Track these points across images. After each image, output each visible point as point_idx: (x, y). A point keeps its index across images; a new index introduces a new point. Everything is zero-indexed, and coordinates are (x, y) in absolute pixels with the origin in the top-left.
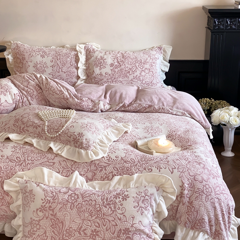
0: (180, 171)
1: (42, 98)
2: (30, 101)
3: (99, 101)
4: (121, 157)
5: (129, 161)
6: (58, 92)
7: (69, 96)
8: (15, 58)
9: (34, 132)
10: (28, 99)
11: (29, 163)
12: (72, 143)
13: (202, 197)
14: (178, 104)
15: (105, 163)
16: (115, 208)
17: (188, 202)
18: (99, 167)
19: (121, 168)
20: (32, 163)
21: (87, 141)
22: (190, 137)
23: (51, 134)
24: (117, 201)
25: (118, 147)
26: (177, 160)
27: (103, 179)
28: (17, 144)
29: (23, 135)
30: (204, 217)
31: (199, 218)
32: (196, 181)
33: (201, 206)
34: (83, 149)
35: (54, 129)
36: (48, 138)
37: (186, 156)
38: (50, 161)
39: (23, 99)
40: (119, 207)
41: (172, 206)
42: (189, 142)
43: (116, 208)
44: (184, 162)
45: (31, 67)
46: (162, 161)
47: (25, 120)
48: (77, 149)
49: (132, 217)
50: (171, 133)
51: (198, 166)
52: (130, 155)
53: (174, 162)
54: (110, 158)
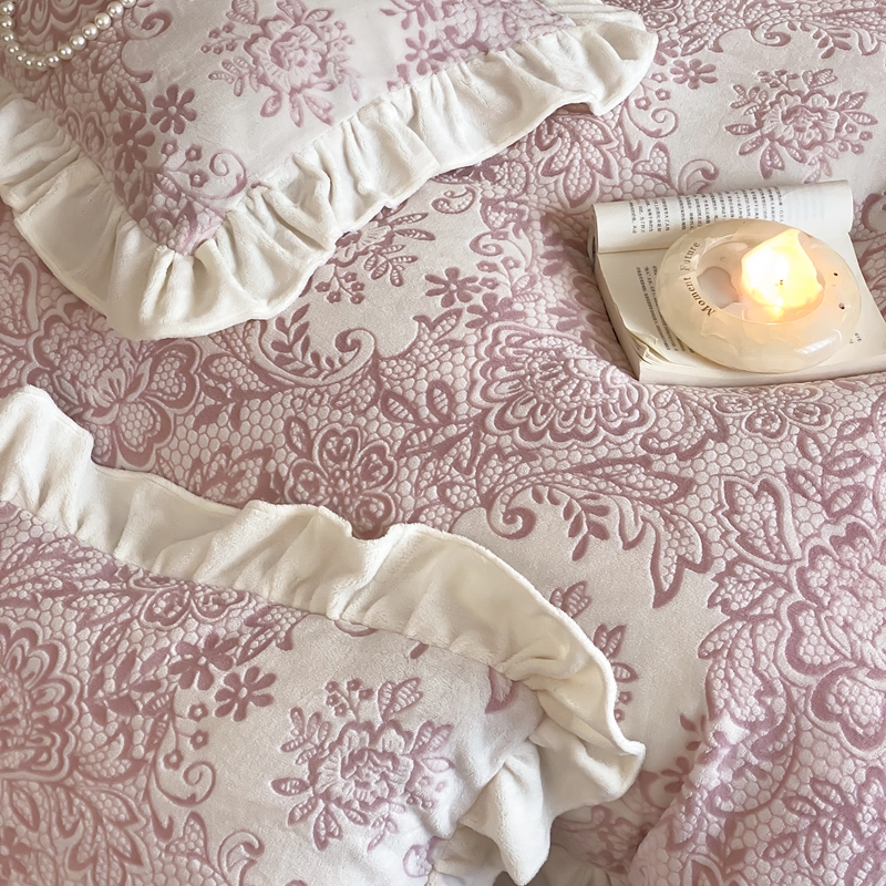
0: (725, 604)
4: (376, 355)
5: (411, 396)
13: (824, 849)
15: (253, 365)
16: (154, 743)
17: (713, 842)
18: (205, 388)
19: (331, 444)
24: (187, 698)
25: (420, 247)
27: (203, 478)
32: (827, 715)
34: (144, 221)
35: (51, 10)
37: (864, 464)
40: (177, 752)
41: (602, 813)
43: (157, 747)
44: (804, 527)
49: (249, 846)
52: (446, 347)
53: (732, 501)
54: (296, 339)
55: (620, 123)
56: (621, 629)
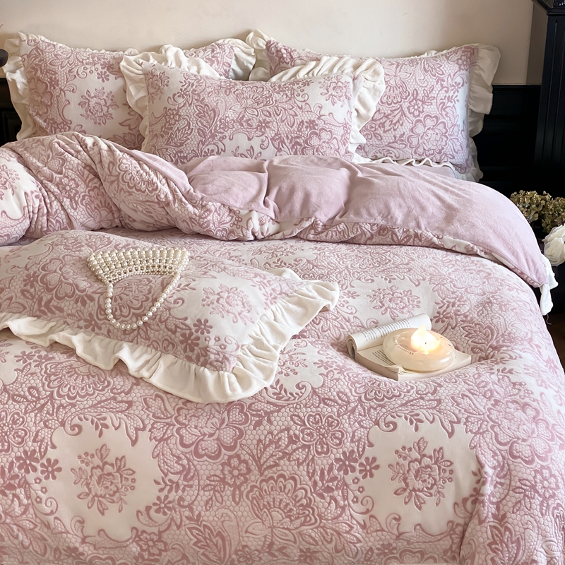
0: (471, 431)
1: (101, 201)
2: (69, 211)
3: (251, 211)
4: (312, 388)
5: (332, 398)
6: (143, 186)
7: (171, 197)
8: (32, 79)
9: (76, 314)
10: (63, 204)
11: (61, 405)
12: (180, 347)
13: (531, 503)
14: (457, 224)
15: (269, 403)
17: (494, 516)
18: (253, 415)
19: (311, 419)
20: (70, 404)
21: (220, 342)
22: (495, 321)
23: (121, 322)
25: (303, 357)
26: (463, 395)
28: (32, 348)
29: (49, 321)
30: (535, 558)
31: (524, 558)
32: (515, 457)
33: (527, 528)
34: (209, 366)
35: (130, 307)
36: (115, 331)
37: (487, 383)
38: (120, 399)
39: (49, 206)
41: (451, 524)
42: (493, 335)
44: (482, 404)
45: (72, 103)
46: (423, 398)
47: (53, 279)
48: (193, 366)
50: (444, 308)
51: (519, 414)
52: (335, 381)
53: (456, 402)
54: (281, 390)
55: (338, 312)
56: (441, 448)
